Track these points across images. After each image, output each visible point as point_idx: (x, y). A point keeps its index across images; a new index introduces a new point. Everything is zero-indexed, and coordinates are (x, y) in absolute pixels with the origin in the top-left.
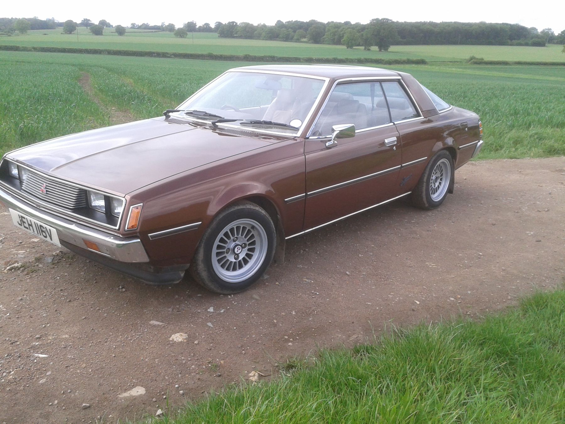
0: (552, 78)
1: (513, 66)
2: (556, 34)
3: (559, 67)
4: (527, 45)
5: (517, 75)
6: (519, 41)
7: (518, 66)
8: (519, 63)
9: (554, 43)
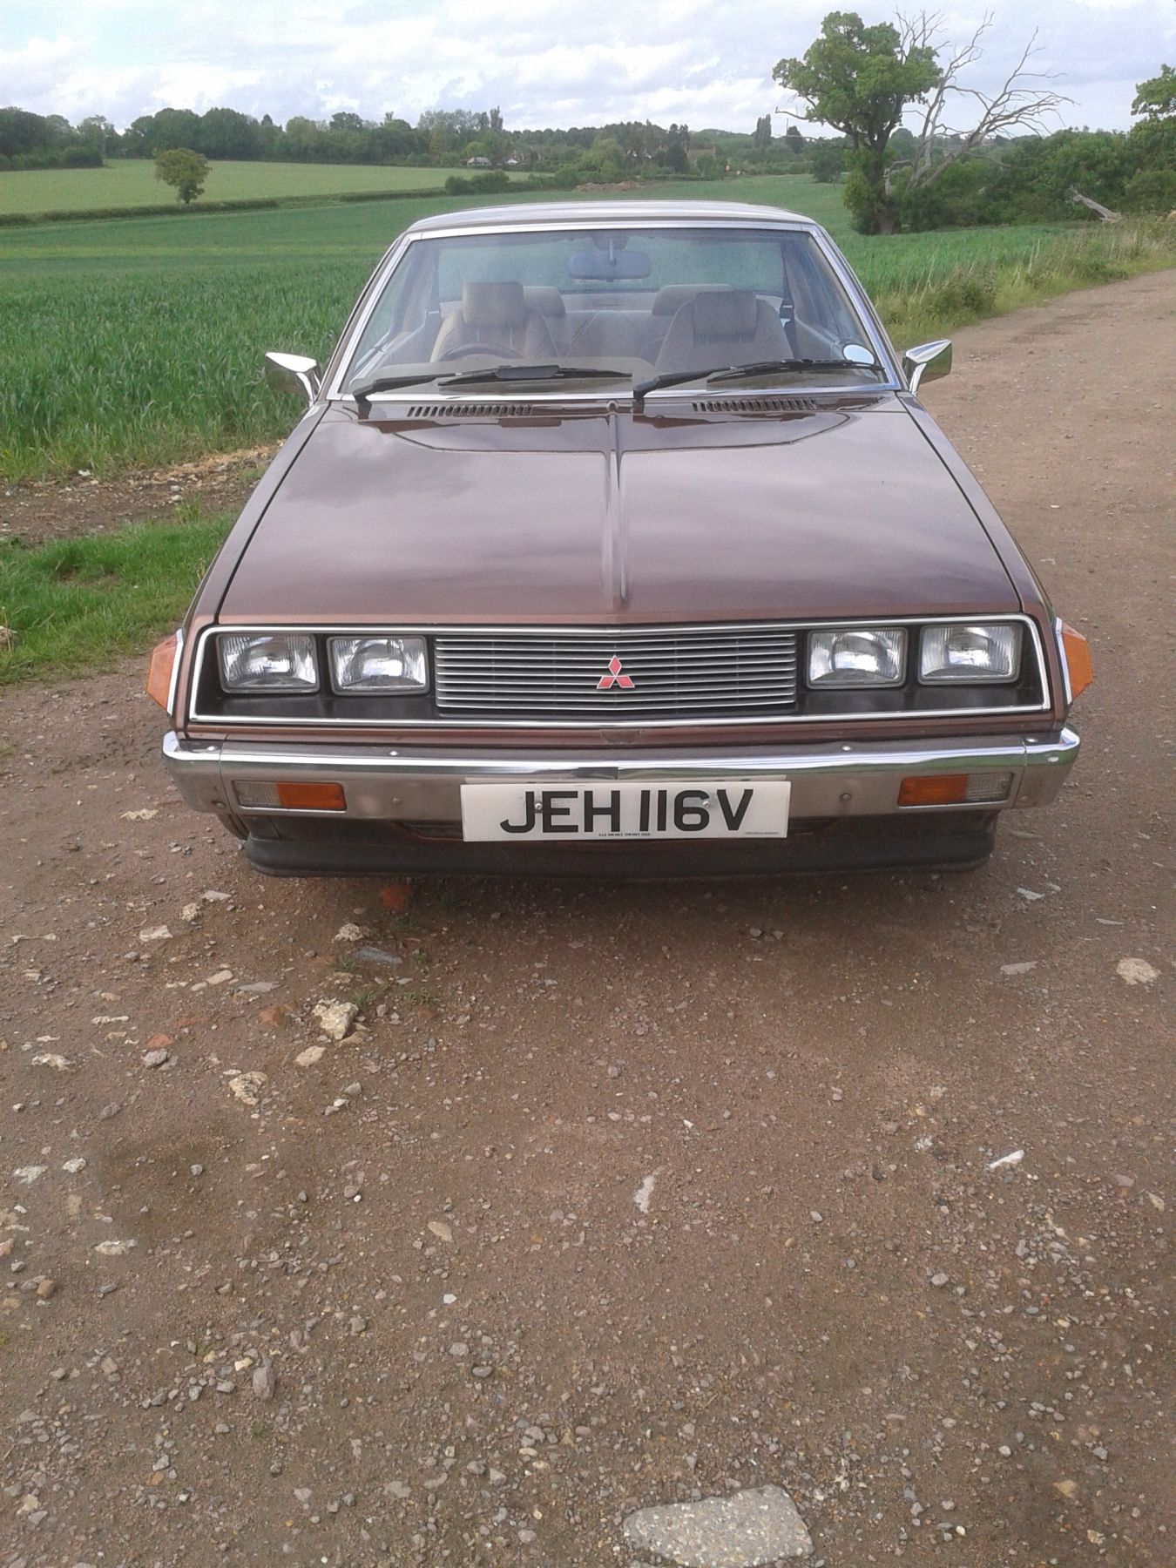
0: (160, 251)
1: (43, 228)
2: (121, 132)
3: (159, 219)
4: (53, 164)
5: (65, 251)
6: (31, 156)
7: (54, 227)
8: (56, 217)
9: (122, 156)
